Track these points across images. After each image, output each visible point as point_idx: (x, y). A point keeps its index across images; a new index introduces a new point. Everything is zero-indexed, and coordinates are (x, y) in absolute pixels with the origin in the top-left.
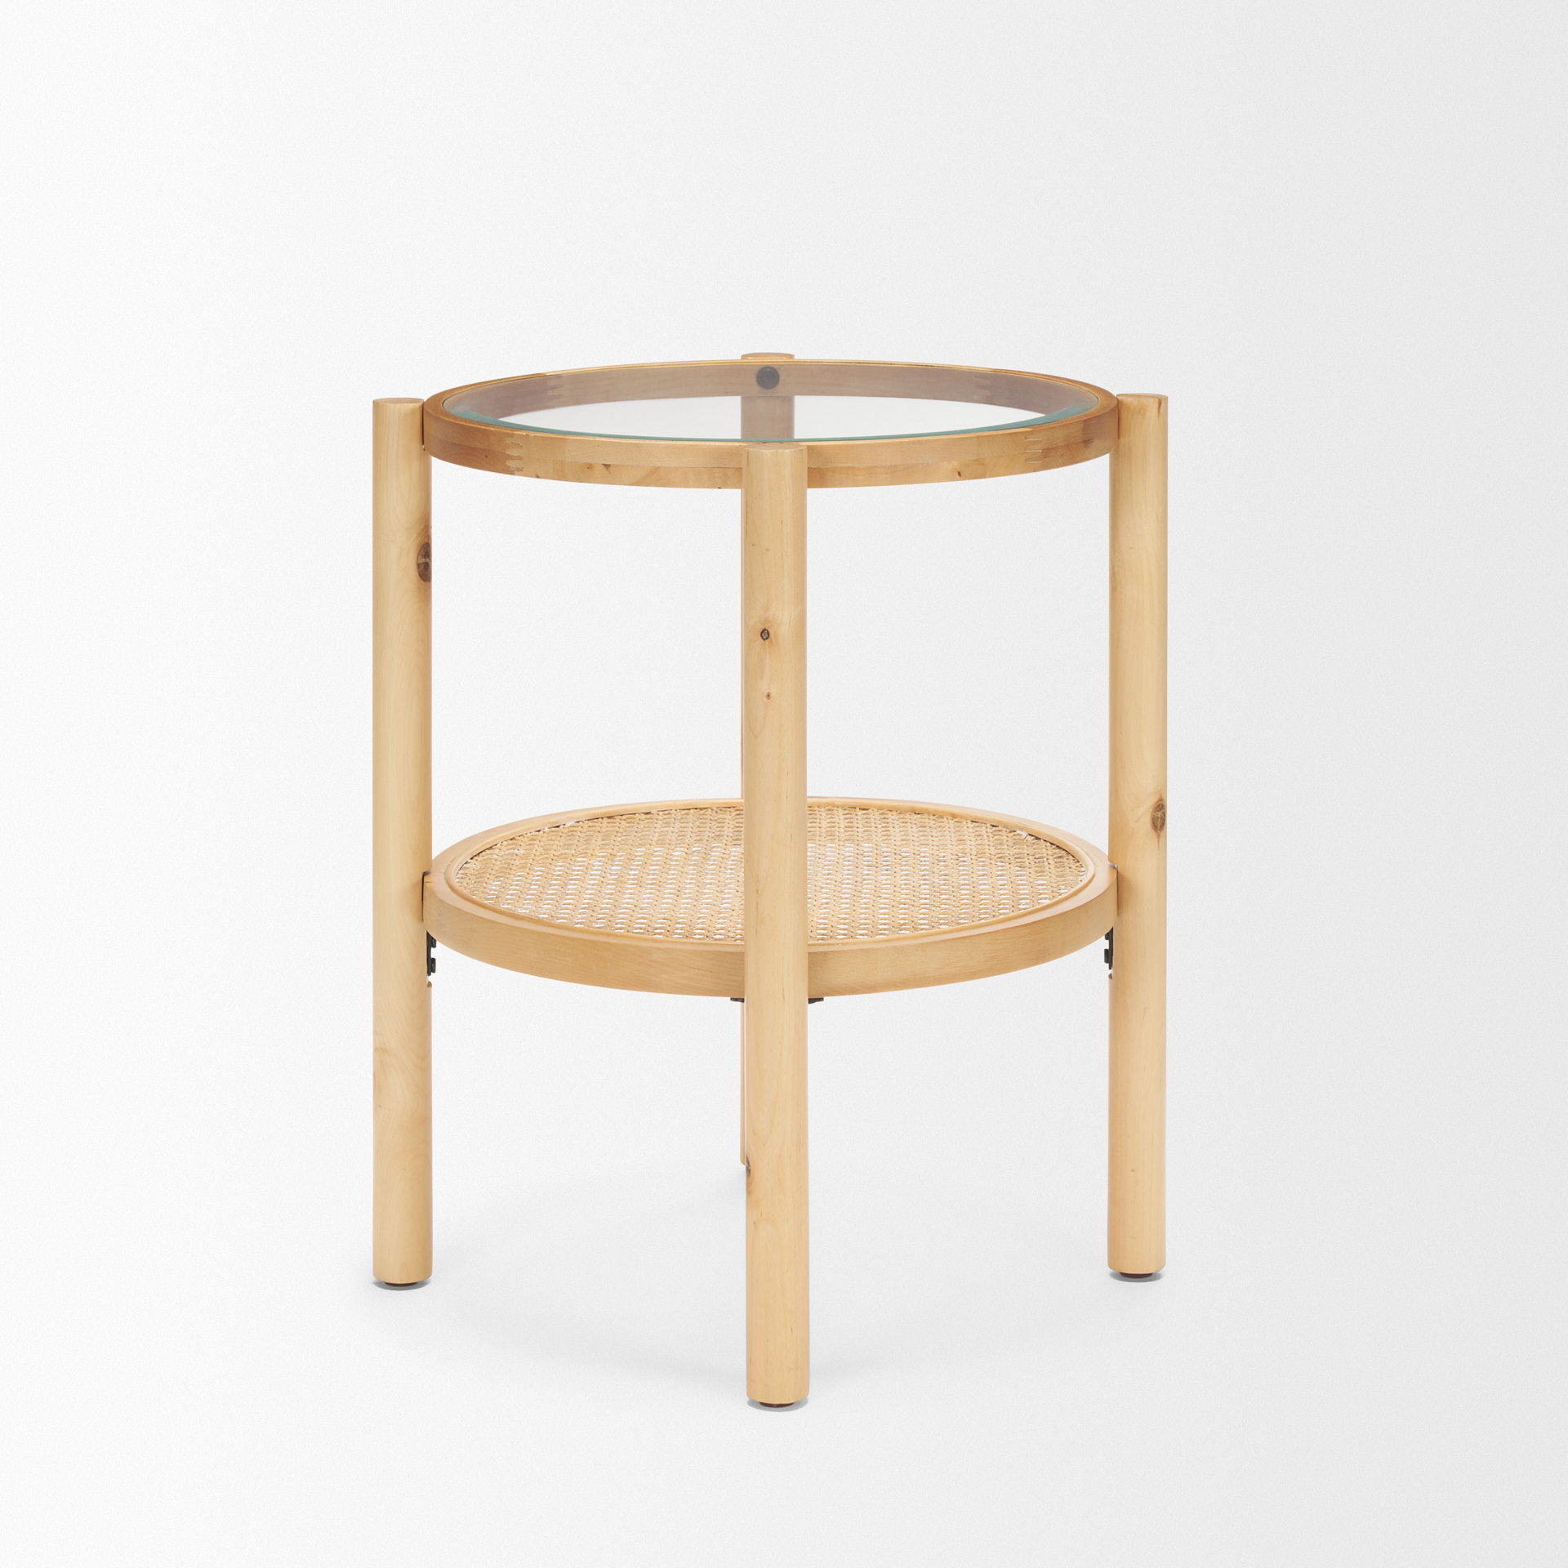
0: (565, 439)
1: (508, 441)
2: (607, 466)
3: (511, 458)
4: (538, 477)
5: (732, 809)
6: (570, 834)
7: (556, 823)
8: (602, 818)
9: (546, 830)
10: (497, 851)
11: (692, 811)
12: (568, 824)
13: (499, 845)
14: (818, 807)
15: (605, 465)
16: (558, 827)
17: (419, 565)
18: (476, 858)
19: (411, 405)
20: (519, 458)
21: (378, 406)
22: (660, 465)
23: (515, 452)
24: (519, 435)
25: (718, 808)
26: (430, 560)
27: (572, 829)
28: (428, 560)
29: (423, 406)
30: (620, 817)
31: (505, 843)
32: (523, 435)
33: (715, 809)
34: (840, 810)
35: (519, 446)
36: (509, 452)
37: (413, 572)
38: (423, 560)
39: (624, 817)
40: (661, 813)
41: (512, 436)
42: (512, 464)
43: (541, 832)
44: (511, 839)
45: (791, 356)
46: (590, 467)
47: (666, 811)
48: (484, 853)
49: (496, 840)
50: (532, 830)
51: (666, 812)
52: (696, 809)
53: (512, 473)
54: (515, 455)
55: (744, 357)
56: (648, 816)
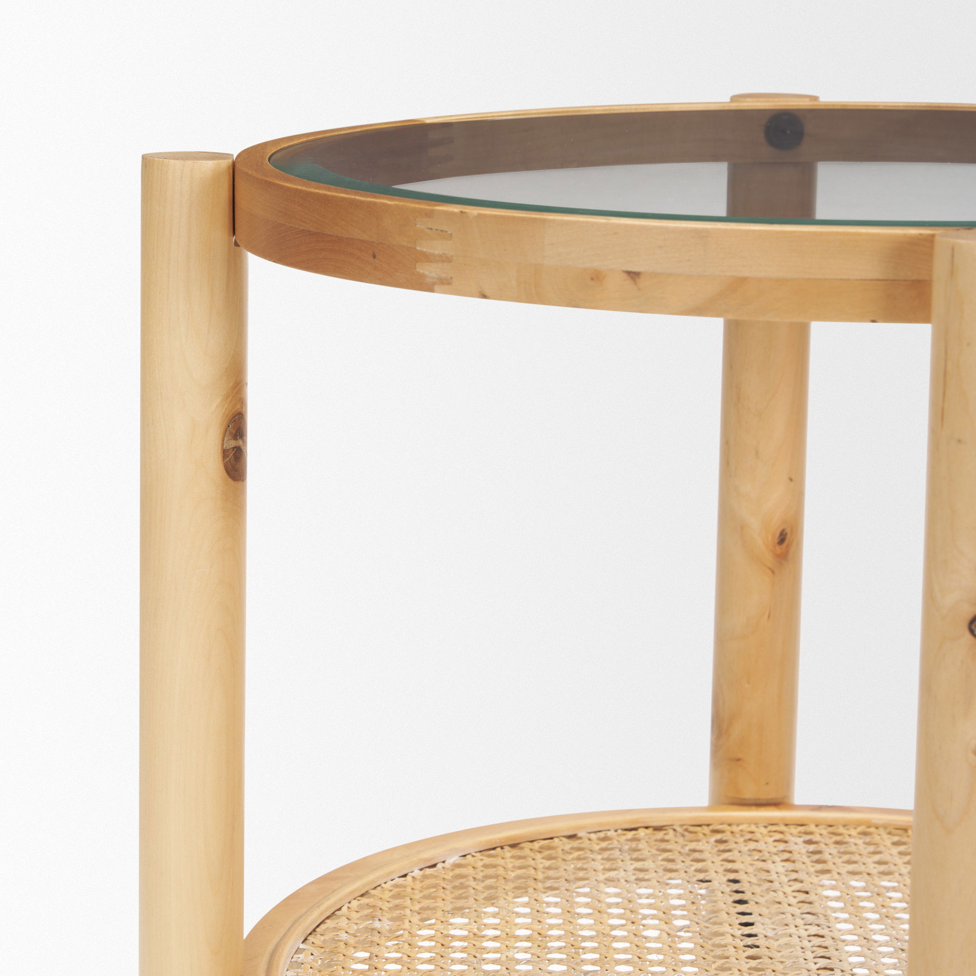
0: (544, 221)
1: (422, 225)
2: (633, 275)
3: (427, 258)
4: (484, 296)
5: (706, 830)
6: (457, 883)
7: (431, 859)
8: (502, 848)
9: (417, 873)
10: (343, 922)
11: (642, 833)
12: (451, 861)
13: (345, 909)
14: (844, 826)
15: (629, 273)
16: (434, 866)
17: (225, 453)
18: (311, 939)
19: (210, 164)
20: (445, 259)
21: (149, 163)
22: (746, 274)
23: (437, 248)
24: (445, 212)
25: (682, 826)
26: (244, 442)
27: (457, 871)
28: (241, 442)
29: (234, 165)
30: (529, 845)
31: (355, 904)
32: (453, 213)
33: (678, 829)
34: (881, 831)
35: (444, 235)
36: (423, 247)
37: (214, 464)
38: (233, 443)
39: (536, 845)
40: (593, 836)
41: (429, 215)
42: (429, 271)
43: (409, 878)
44: (362, 895)
45: (815, 98)
46: (597, 277)
47: (602, 833)
48: (323, 927)
49: (341, 900)
50: (395, 876)
51: (602, 835)
52: (647, 828)
53: (430, 289)
54: (436, 252)
55: (734, 98)
56: (575, 844)
